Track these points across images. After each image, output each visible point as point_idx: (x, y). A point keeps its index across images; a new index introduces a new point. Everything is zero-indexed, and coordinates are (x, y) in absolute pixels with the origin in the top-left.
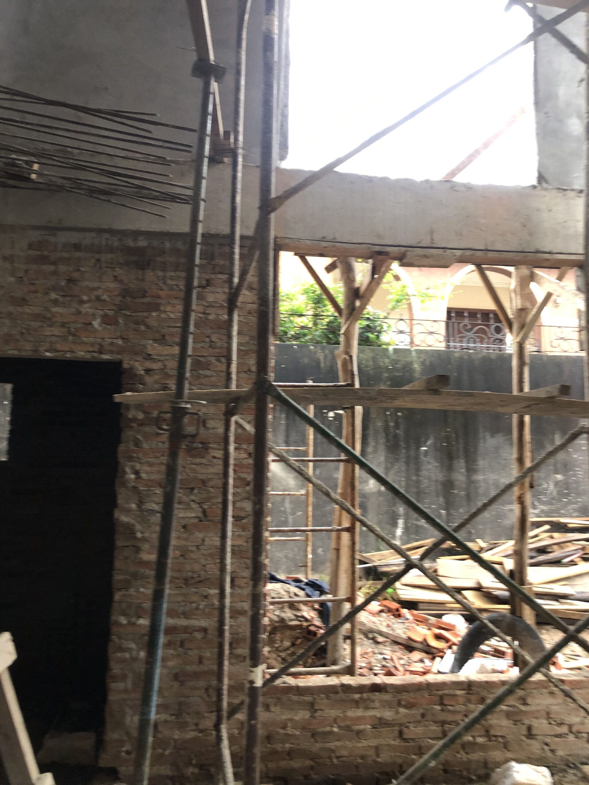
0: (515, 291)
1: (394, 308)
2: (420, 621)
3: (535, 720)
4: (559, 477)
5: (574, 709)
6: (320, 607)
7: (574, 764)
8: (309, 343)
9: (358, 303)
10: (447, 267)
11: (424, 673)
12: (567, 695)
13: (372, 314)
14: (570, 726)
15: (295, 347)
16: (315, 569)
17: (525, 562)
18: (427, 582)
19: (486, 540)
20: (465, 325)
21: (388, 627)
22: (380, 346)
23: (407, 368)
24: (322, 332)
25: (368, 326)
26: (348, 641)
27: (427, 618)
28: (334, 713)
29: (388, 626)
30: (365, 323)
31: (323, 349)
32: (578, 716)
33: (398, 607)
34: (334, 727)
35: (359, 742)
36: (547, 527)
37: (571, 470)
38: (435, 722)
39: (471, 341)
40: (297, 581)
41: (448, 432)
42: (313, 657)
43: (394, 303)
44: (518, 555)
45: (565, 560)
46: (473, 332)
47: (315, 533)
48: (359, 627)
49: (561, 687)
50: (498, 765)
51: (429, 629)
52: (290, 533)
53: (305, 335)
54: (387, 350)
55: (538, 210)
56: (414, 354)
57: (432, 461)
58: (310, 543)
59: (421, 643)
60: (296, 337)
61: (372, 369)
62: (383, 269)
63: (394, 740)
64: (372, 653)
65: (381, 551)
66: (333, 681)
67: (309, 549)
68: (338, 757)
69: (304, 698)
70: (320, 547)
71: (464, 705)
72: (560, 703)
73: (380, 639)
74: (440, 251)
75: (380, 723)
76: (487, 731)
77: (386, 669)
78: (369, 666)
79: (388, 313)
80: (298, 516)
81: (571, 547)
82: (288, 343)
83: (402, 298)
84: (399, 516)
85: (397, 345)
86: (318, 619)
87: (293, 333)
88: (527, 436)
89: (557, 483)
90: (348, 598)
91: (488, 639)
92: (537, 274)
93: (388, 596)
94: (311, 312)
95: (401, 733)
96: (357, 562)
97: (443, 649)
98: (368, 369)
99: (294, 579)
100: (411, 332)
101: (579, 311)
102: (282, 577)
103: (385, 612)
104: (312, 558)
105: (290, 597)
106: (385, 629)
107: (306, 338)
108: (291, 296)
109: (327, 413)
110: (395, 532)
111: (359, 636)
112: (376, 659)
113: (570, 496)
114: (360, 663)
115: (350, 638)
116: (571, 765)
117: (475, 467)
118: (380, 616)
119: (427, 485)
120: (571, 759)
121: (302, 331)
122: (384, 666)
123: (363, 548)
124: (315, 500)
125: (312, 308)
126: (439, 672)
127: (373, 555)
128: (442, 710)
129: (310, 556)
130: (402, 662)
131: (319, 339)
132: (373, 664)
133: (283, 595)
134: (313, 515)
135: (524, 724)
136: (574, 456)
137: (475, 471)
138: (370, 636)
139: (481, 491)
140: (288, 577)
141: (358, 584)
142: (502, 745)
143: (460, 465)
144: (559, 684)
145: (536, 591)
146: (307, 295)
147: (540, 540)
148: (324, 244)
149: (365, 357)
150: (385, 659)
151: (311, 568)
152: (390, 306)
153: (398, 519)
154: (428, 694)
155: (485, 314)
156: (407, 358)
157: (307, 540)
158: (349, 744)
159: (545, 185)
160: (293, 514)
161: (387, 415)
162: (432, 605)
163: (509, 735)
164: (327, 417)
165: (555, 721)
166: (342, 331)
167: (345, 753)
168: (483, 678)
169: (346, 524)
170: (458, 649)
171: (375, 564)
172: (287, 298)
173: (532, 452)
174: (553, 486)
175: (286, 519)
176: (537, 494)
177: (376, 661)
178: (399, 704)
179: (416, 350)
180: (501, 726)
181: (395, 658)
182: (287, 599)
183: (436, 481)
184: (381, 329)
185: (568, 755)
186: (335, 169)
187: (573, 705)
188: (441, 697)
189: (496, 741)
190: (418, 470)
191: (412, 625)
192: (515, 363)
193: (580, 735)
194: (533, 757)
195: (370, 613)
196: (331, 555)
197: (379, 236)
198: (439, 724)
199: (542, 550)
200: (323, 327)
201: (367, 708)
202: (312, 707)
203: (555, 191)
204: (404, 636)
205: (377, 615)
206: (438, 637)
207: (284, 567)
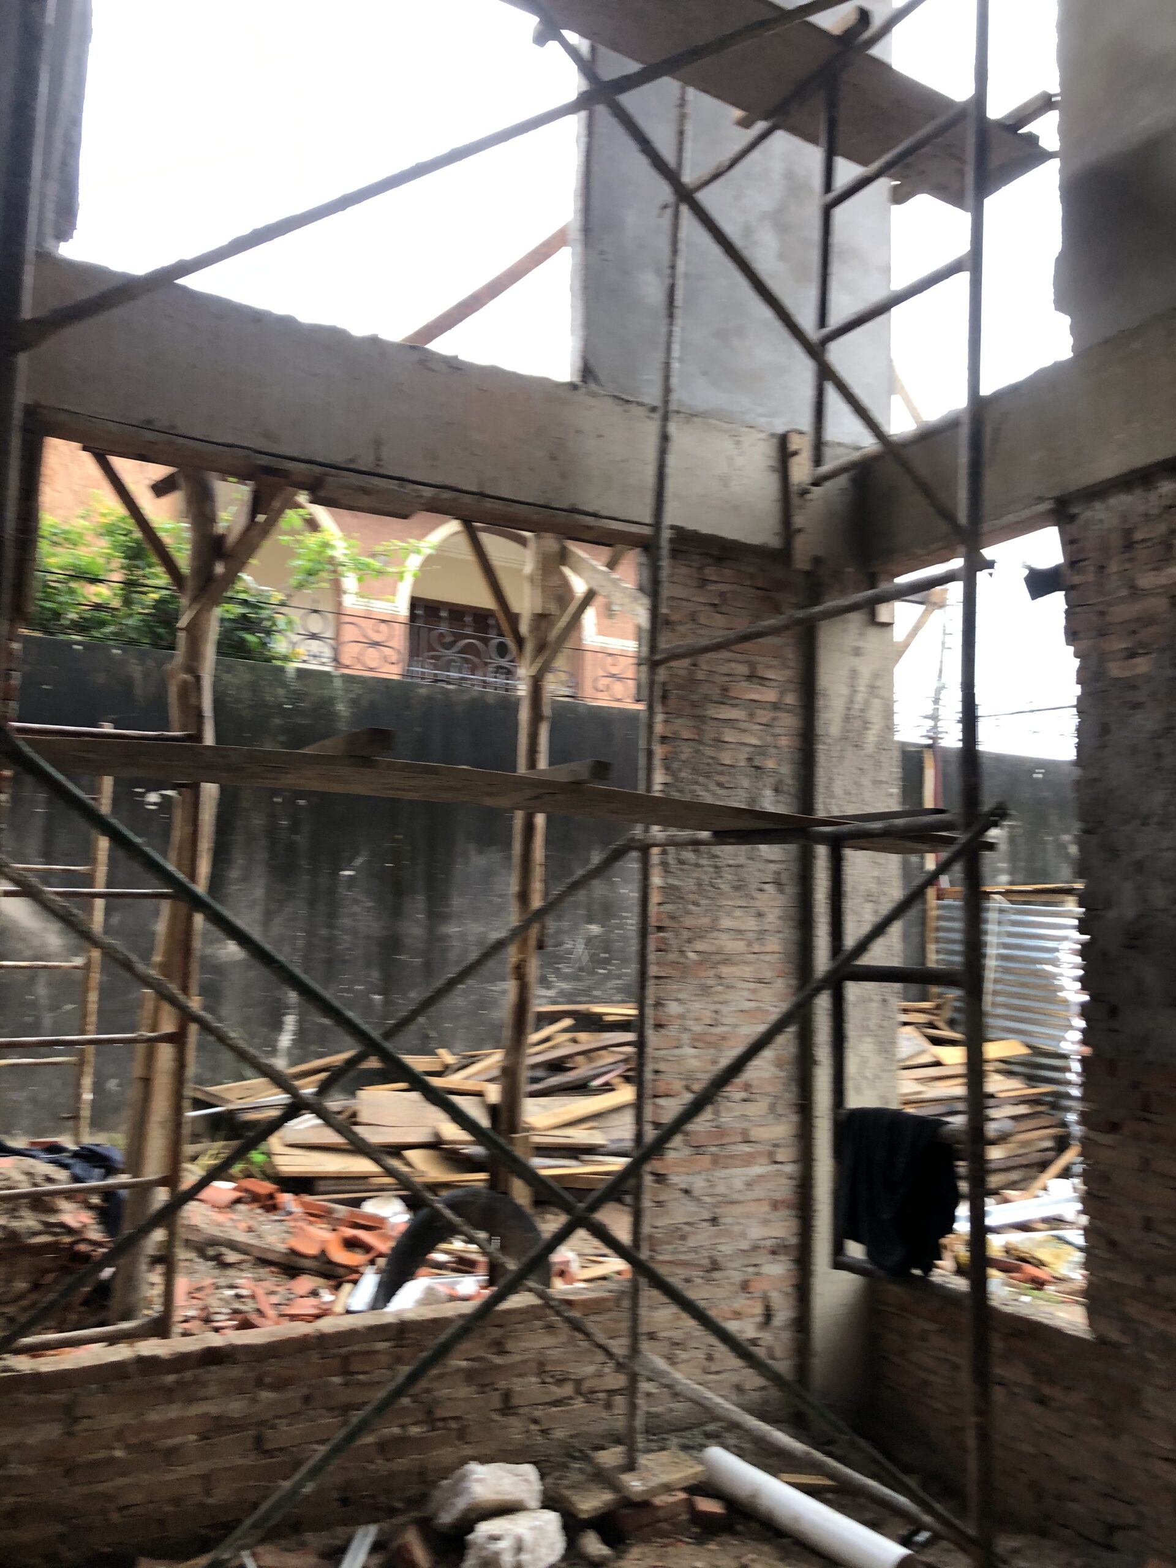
0: (531, 579)
1: (300, 586)
2: (316, 1215)
3: (515, 1380)
4: (595, 929)
5: (589, 1351)
6: (103, 1200)
7: (581, 1451)
8: (112, 643)
9: (219, 569)
10: (405, 517)
11: (318, 1317)
12: (576, 1326)
13: (253, 592)
14: (578, 1382)
15: (76, 647)
16: (98, 1123)
17: (519, 1089)
18: (332, 1137)
19: (456, 1050)
20: (442, 635)
21: (249, 1232)
22: (268, 660)
23: (323, 709)
24: (141, 621)
25: (244, 615)
26: (160, 1269)
27: (330, 1208)
28: (116, 1420)
29: (250, 1230)
30: (239, 610)
31: (142, 657)
32: (592, 1363)
33: (272, 1191)
34: (114, 1449)
35: (172, 1471)
36: (567, 1022)
37: (614, 916)
38: (331, 1409)
39: (454, 666)
40: (54, 1149)
41: (397, 841)
42: (83, 1309)
43: (300, 577)
44: (509, 1076)
45: (596, 1083)
46: (456, 648)
47: (101, 1047)
48: (185, 1236)
49: (566, 1314)
50: (446, 1472)
51: (334, 1230)
52: (43, 1050)
53: (103, 623)
54: (282, 670)
55: (579, 432)
56: (338, 683)
57: (361, 897)
58: (89, 1070)
59: (314, 1257)
60: (81, 626)
61: (251, 707)
62: (276, 504)
63: (243, 1457)
64: (213, 1287)
65: (245, 1079)
66: (122, 1352)
67: (87, 1081)
68: (120, 1509)
69: (48, 1396)
70: (114, 1077)
71: (388, 1369)
72: (563, 1343)
73: (232, 1257)
74: (393, 485)
75: (219, 1426)
76: (430, 1412)
77: (239, 1316)
78: (204, 1314)
79: (289, 596)
80: (67, 1012)
81: (607, 1058)
82: (62, 637)
83: (319, 567)
84: (289, 1008)
85: (305, 661)
86: (96, 1227)
87: (73, 616)
88: (539, 852)
89: (589, 941)
90: (164, 1178)
91: (444, 1240)
92: (573, 553)
93: (255, 1170)
94: (117, 576)
95: (259, 1440)
96: (186, 1103)
97: (357, 1266)
98: (241, 706)
99: (46, 1146)
100: (337, 638)
101: (639, 628)
102: (19, 1142)
103: (245, 1203)
104: (93, 1101)
105: (35, 1185)
106: (241, 1237)
107: (102, 630)
108: (73, 537)
109: (142, 795)
110: (276, 1041)
111: (182, 1254)
112: (220, 1299)
113: (612, 965)
114: (184, 1308)
115: (165, 1260)
116: (577, 1454)
117: (443, 909)
118: (235, 1211)
119: (348, 945)
120: (575, 1442)
121: (96, 614)
122: (236, 1312)
123: (208, 1075)
124: (105, 978)
125: (122, 568)
126: (348, 1312)
127: (228, 1089)
128: (346, 1384)
129: (88, 1096)
130: (275, 1299)
131: (134, 635)
132: (212, 1310)
133: (19, 1181)
134: (101, 1012)
135: (497, 1390)
136: (622, 891)
137: (445, 918)
138: (211, 1252)
139: (453, 956)
140: (33, 1144)
141: (189, 1149)
142: (454, 1434)
143: (417, 905)
144: (563, 1308)
145: (539, 1143)
146: (113, 539)
147: (553, 1047)
148: (149, 436)
149: (236, 681)
150: (238, 1296)
151: (88, 1121)
152: (293, 581)
153: (285, 1014)
154: (319, 1356)
155: (481, 617)
156: (322, 689)
157: (81, 1063)
158: (145, 1478)
159: (593, 387)
160: (54, 1007)
161: (277, 803)
162: (342, 1182)
163: (469, 1413)
164: (143, 803)
165: (552, 1377)
166: (183, 622)
167: (138, 1497)
168: (428, 1313)
169: (168, 1026)
170: (387, 1265)
171: (231, 1107)
172: (66, 539)
173: (546, 882)
174: (583, 946)
175: (38, 1018)
176: (553, 960)
177: (219, 1304)
178: (260, 1384)
179: (343, 676)
180: (456, 1399)
181: (260, 1292)
182: (26, 1188)
183: (368, 937)
184: (271, 626)
185: (571, 1436)
186: (180, 281)
187: (585, 1344)
188: (346, 1359)
189: (443, 1429)
190: (332, 915)
191: (299, 1224)
192: (524, 715)
193: (595, 1396)
194: (509, 1448)
195: (214, 1206)
196: (133, 1093)
197: (268, 435)
198: (336, 1413)
199: (557, 1066)
200: (143, 609)
201: (191, 1400)
202: (69, 1414)
203: (610, 400)
204: (282, 1248)
205: (228, 1210)
206: (351, 1244)
207: (26, 1123)
